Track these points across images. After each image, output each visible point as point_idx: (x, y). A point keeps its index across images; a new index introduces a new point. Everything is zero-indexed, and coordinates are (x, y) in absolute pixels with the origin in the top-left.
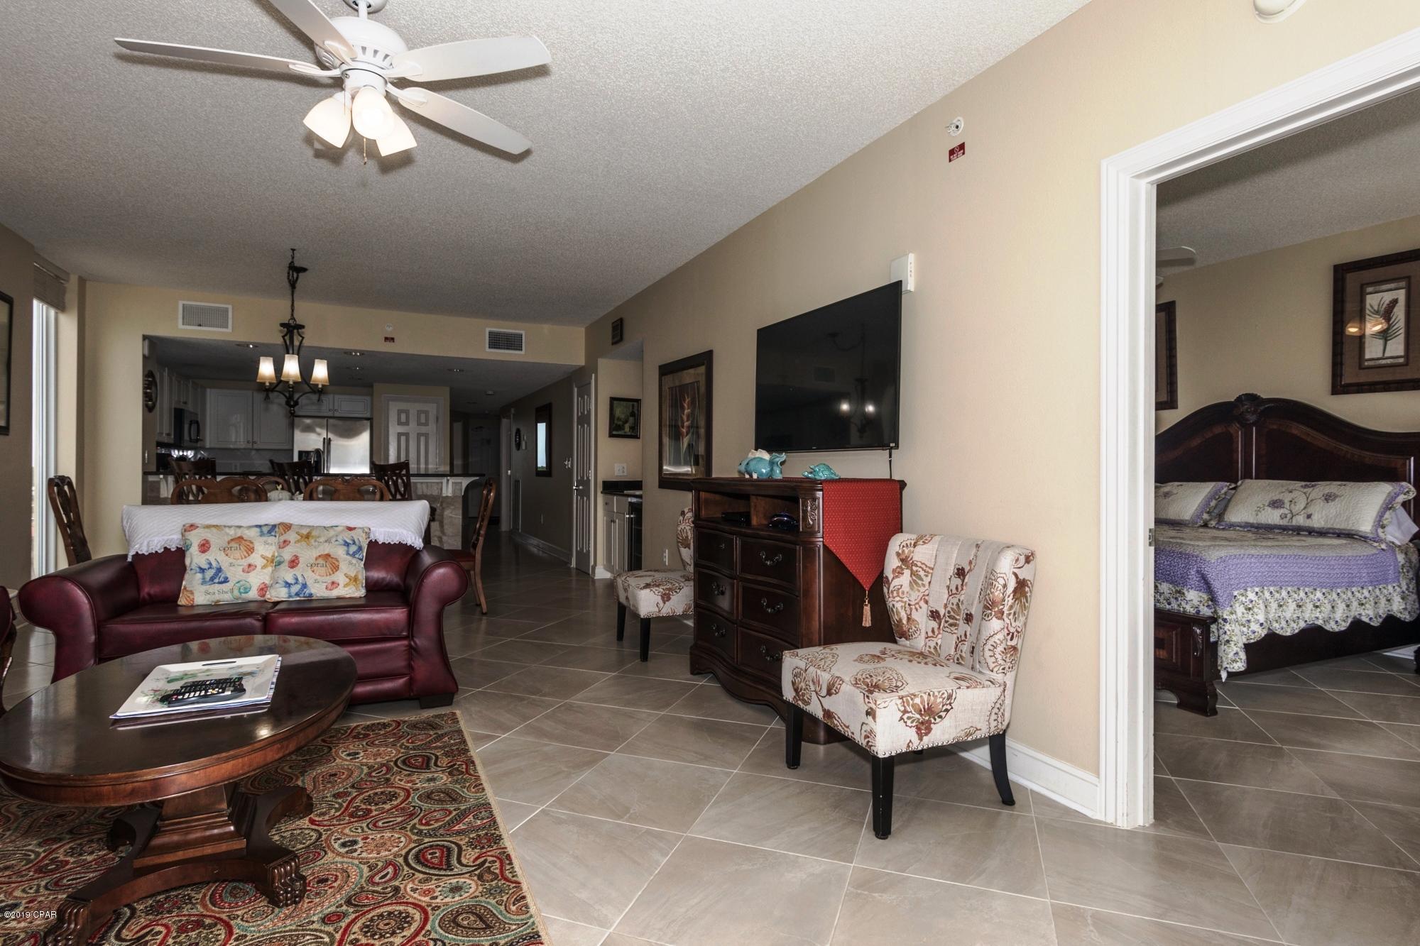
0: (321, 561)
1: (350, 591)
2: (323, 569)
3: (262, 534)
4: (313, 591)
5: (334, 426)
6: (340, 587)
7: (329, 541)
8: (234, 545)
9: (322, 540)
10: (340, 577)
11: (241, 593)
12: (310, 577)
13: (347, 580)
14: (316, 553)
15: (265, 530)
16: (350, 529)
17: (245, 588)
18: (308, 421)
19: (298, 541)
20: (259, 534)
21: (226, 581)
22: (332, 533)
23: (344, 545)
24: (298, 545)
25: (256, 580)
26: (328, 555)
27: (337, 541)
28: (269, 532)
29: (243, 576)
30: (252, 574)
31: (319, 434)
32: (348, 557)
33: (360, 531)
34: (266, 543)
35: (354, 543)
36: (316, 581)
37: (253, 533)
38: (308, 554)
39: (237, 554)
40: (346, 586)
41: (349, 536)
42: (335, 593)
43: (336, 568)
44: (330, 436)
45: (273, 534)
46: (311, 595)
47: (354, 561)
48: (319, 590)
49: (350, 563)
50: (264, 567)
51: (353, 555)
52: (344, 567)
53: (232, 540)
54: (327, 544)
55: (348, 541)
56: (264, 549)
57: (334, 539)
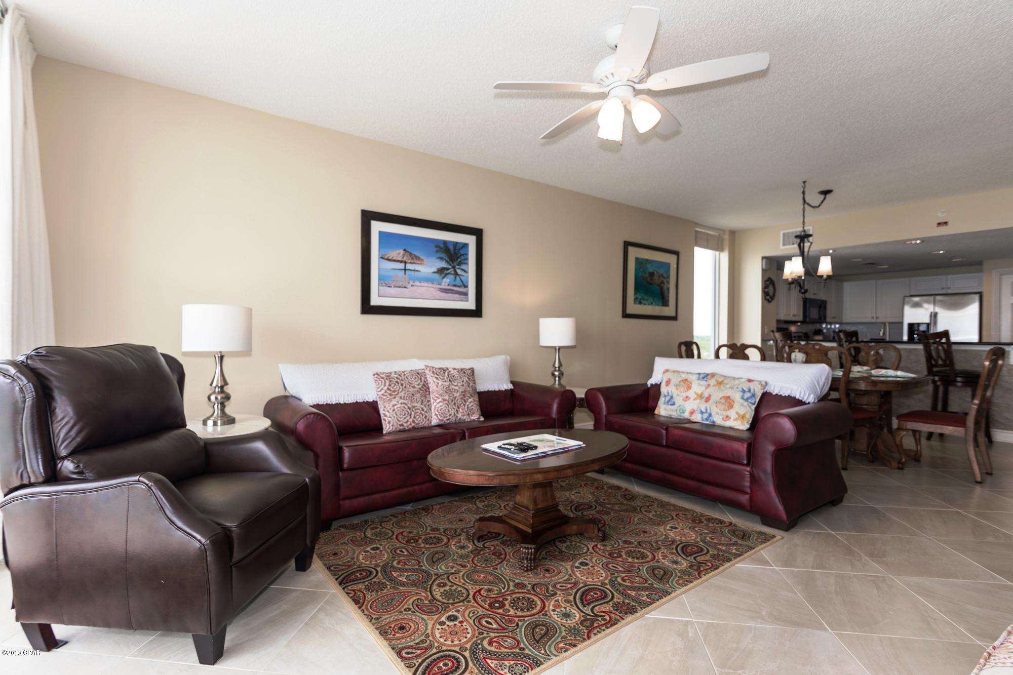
0: (723, 401)
1: (737, 424)
2: (723, 406)
3: (699, 379)
4: (715, 419)
5: (941, 301)
6: (731, 420)
7: (732, 388)
8: (682, 383)
9: (728, 386)
10: (732, 413)
11: (681, 413)
12: (714, 410)
13: (737, 416)
14: (721, 395)
15: (702, 376)
16: (750, 381)
17: (683, 411)
18: (916, 299)
19: (714, 386)
20: (697, 379)
21: (673, 404)
22: (737, 382)
23: (742, 392)
24: (714, 388)
25: (689, 406)
26: (729, 397)
27: (737, 388)
28: (703, 378)
29: (682, 403)
30: (687, 402)
31: (927, 309)
32: (742, 401)
33: (757, 383)
34: (699, 385)
35: (750, 391)
36: (717, 413)
37: (693, 378)
38: (717, 395)
39: (682, 389)
40: (735, 420)
41: (747, 386)
42: (728, 424)
43: (731, 406)
44: (937, 309)
45: (705, 379)
46: (714, 422)
47: (746, 404)
48: (718, 420)
49: (742, 405)
50: (695, 399)
51: (747, 400)
52: (737, 407)
53: (682, 381)
54: (730, 390)
55: (745, 389)
56: (698, 387)
57: (736, 387)
